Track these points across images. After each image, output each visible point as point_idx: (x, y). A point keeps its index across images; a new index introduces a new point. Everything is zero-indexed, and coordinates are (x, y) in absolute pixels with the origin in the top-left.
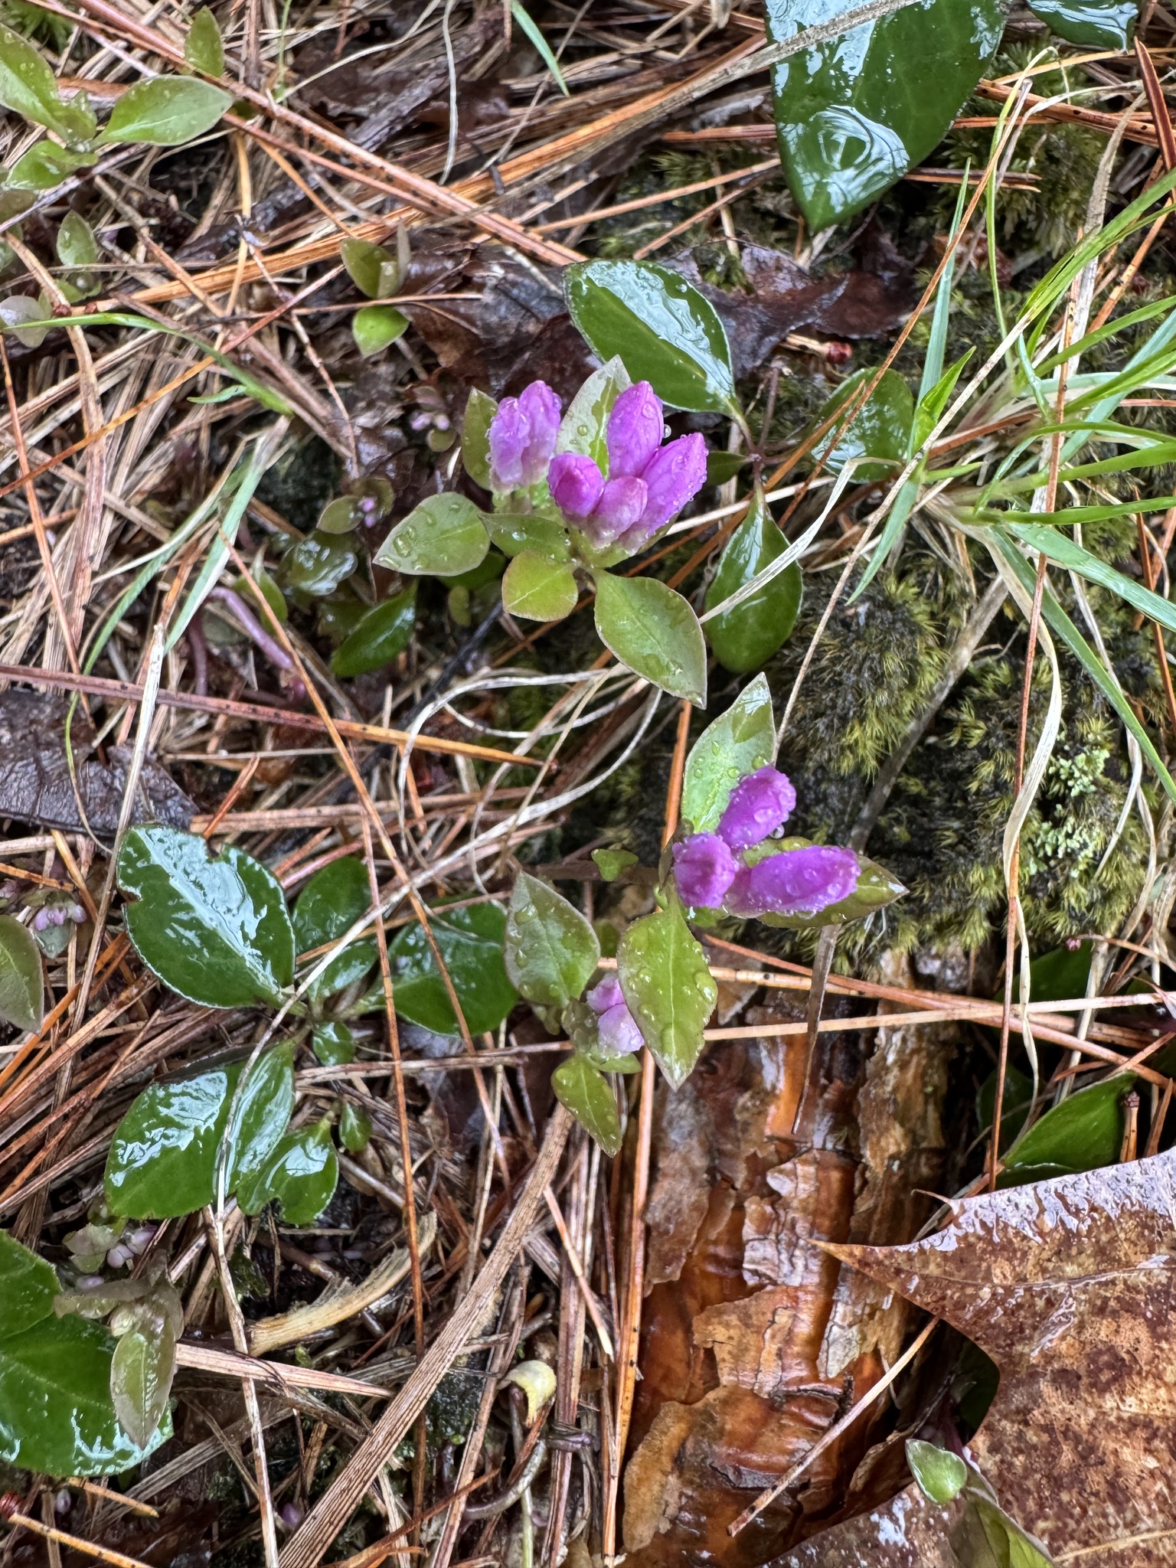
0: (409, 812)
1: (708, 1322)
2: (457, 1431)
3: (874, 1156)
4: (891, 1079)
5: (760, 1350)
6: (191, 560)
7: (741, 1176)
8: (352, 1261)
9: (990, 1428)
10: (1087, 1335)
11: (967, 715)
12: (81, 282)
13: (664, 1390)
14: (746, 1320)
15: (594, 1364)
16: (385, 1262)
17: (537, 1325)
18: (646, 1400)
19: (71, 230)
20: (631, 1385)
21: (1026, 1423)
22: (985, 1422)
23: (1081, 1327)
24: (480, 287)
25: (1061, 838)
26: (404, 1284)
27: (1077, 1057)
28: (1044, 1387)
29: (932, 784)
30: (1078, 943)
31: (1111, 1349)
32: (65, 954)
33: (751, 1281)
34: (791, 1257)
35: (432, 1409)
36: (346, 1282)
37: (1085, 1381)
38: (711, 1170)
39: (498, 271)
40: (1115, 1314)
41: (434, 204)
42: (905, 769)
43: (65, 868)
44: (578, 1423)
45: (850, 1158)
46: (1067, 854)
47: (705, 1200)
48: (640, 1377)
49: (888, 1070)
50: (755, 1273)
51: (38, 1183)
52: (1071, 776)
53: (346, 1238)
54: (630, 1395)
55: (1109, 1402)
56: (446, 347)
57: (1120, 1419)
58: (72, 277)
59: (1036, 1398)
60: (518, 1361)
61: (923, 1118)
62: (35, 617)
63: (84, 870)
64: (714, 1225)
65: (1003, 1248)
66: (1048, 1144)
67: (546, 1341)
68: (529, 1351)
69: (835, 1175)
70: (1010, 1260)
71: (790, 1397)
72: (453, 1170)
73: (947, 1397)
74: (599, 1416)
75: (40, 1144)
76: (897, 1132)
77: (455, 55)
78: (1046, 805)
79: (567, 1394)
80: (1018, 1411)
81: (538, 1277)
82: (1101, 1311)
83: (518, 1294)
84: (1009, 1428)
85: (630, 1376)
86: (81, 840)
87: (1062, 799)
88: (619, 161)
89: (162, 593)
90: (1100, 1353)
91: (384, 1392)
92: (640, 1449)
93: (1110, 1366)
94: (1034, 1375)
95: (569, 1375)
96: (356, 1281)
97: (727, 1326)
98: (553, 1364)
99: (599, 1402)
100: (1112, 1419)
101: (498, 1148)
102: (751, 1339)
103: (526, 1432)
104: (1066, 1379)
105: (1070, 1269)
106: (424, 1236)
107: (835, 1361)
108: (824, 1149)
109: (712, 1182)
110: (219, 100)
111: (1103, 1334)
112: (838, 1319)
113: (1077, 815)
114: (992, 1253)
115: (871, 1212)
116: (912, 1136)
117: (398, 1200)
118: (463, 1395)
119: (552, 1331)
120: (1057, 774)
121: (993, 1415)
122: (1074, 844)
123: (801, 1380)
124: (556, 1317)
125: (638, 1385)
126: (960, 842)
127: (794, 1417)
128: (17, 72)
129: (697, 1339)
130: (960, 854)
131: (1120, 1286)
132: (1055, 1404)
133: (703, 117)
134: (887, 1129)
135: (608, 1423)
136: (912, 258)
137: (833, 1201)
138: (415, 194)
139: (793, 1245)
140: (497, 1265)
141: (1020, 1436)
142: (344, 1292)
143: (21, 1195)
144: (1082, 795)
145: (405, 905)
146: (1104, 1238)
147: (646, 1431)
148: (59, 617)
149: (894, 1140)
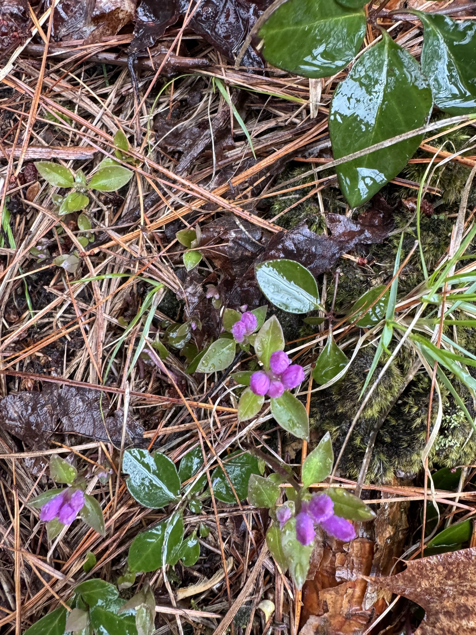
0: (215, 423)
1: (324, 593)
2: (243, 624)
3: (380, 541)
4: (387, 512)
5: (342, 601)
6: (135, 336)
7: (334, 547)
8: (207, 568)
9: (422, 628)
10: (457, 600)
11: (411, 401)
12: (87, 236)
13: (310, 610)
14: (337, 592)
15: (287, 600)
16: (217, 572)
17: (268, 587)
18: (305, 613)
19: (82, 219)
20: (299, 608)
21: (435, 627)
22: (420, 625)
23: (454, 599)
24: (227, 241)
25: (447, 441)
26: (224, 579)
27: (454, 508)
28: (441, 617)
29: (399, 422)
30: (455, 470)
31: (465, 606)
32: (108, 482)
33: (338, 580)
34: (352, 572)
35: (236, 618)
36: (205, 578)
37: (455, 616)
38: (324, 542)
39: (233, 235)
40: (467, 595)
41: (209, 199)
42: (390, 414)
43: (105, 455)
44: (283, 619)
45: (372, 540)
46: (449, 446)
47: (322, 552)
48: (302, 605)
49: (385, 510)
50: (340, 577)
51: (108, 560)
52: (450, 421)
53: (205, 559)
54: (299, 610)
55: (464, 622)
56: (217, 261)
57: (468, 628)
58: (83, 235)
59: (438, 620)
60: (262, 599)
61: (401, 519)
62: (85, 360)
63: (111, 455)
64: (326, 561)
65: (425, 576)
66: (443, 538)
67: (271, 593)
68: (265, 597)
69: (367, 545)
70: (428, 580)
71: (352, 615)
72: (237, 540)
73: (409, 611)
74: (290, 618)
75: (107, 548)
76: (390, 528)
77: (213, 128)
78: (442, 431)
79: (279, 611)
80: (432, 623)
81: (267, 572)
82: (462, 594)
83: (261, 579)
84: (429, 628)
85: (299, 605)
86: (109, 444)
87: (448, 429)
88: (277, 169)
89: (126, 349)
90: (461, 607)
91: (219, 616)
92: (304, 628)
93: (464, 611)
94: (437, 613)
95: (279, 605)
96: (209, 578)
97: (331, 594)
98: (274, 601)
99: (289, 614)
100: (465, 628)
101: (252, 535)
102: (339, 598)
103: (266, 624)
104: (448, 614)
105: (449, 582)
106: (228, 565)
107: (368, 606)
108: (363, 537)
109: (324, 546)
110: (129, 173)
111: (462, 601)
112: (369, 591)
113: (452, 435)
114: (422, 578)
115: (379, 559)
116: (396, 527)
117: (219, 552)
118: (245, 613)
119: (273, 589)
120: (445, 420)
121: (423, 624)
122: (451, 444)
123: (357, 610)
124: (274, 584)
125: (302, 607)
126: (408, 446)
127: (356, 621)
128: (58, 173)
129: (320, 598)
130: (408, 451)
131: (468, 587)
132: (444, 621)
133: (310, 151)
134: (386, 529)
135: (292, 622)
136: (392, 206)
137: (367, 553)
138: (202, 195)
139: (352, 569)
140: (253, 576)
141: (433, 631)
142: (205, 581)
143: (103, 564)
144: (455, 427)
145: (216, 462)
146: (462, 573)
147: (305, 623)
148: (92, 360)
149: (389, 531)
